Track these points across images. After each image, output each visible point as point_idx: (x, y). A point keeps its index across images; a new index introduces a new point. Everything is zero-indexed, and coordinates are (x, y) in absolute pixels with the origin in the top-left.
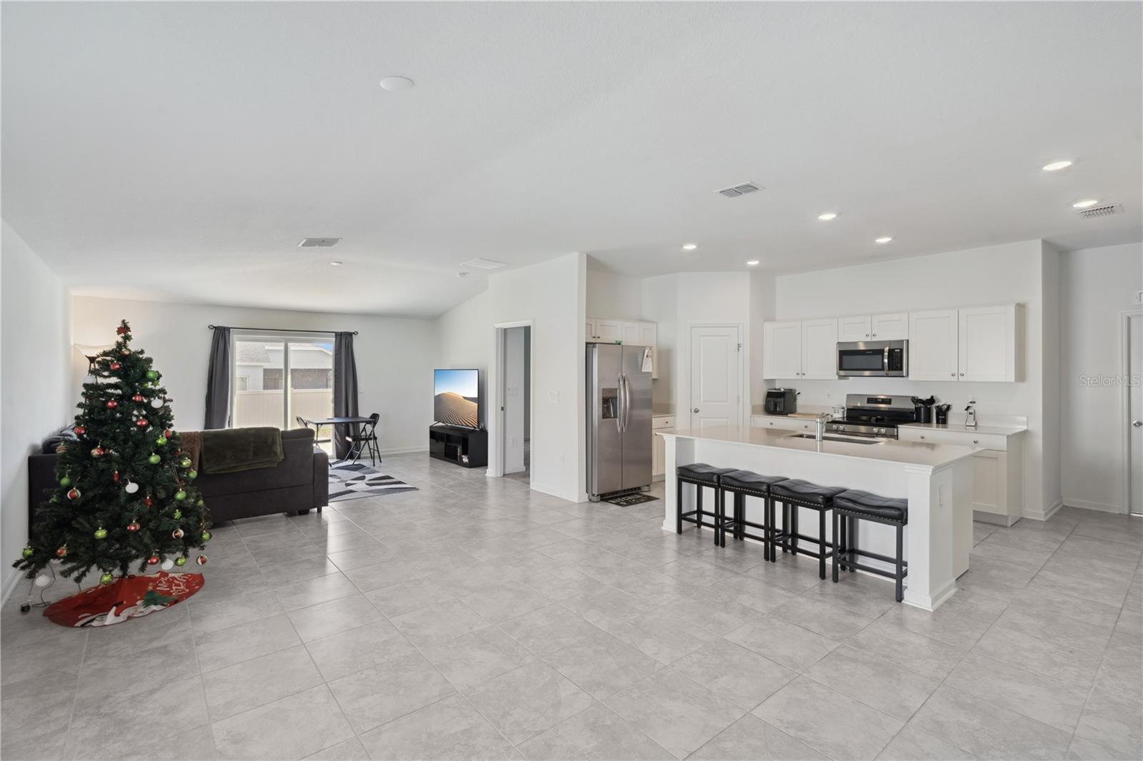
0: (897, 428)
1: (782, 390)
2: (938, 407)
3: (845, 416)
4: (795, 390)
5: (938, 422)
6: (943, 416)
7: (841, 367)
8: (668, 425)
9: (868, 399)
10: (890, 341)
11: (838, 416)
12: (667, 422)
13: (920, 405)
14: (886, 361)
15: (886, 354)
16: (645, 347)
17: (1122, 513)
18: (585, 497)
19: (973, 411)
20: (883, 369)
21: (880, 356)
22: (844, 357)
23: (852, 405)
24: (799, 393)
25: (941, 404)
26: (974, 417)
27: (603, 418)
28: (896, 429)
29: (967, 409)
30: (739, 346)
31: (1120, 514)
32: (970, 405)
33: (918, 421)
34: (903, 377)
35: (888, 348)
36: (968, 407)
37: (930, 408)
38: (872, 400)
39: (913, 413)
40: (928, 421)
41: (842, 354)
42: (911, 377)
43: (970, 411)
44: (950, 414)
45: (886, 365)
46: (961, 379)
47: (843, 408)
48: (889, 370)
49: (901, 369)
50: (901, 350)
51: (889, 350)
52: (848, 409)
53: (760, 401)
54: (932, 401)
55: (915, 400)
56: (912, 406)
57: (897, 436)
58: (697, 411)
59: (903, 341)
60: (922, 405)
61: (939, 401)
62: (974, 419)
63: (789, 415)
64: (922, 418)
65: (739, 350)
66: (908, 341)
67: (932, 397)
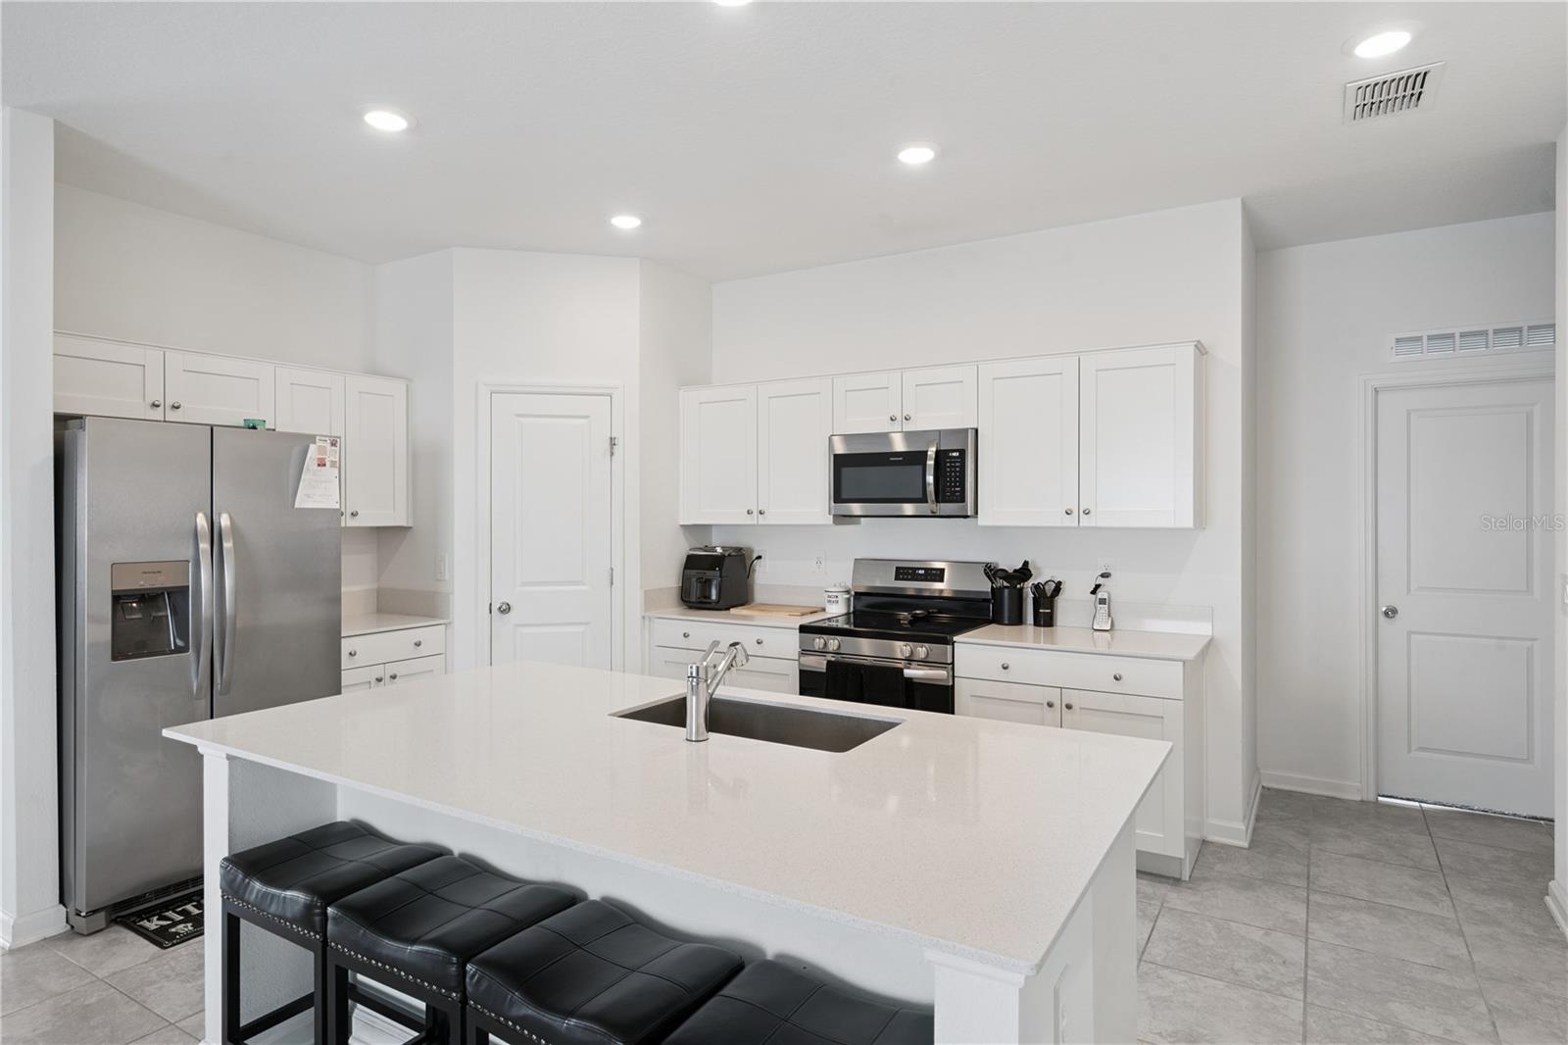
0: (953, 643)
1: (719, 550)
2: (1037, 587)
3: (852, 610)
4: (751, 551)
5: (1037, 623)
6: (1046, 604)
7: (838, 497)
8: (423, 650)
9: (898, 569)
10: (940, 431)
11: (836, 610)
12: (418, 644)
13: (1001, 583)
14: (930, 479)
15: (931, 463)
16: (312, 438)
17: (1365, 799)
18: (54, 919)
19: (1106, 596)
20: (924, 500)
21: (920, 467)
22: (846, 471)
23: (865, 584)
24: (759, 557)
25: (1042, 581)
26: (1109, 608)
27: (114, 658)
28: (949, 647)
29: (1094, 592)
30: (612, 443)
31: (1362, 801)
32: (1101, 581)
33: (997, 619)
34: (966, 517)
35: (934, 449)
36: (1098, 586)
37: (1021, 589)
38: (903, 573)
39: (987, 601)
40: (1018, 620)
41: (840, 462)
42: (983, 519)
43: (1101, 594)
44: (1061, 602)
45: (931, 489)
46: (1085, 521)
47: (848, 592)
48: (937, 500)
49: (962, 499)
50: (963, 452)
51: (938, 453)
52: (856, 593)
53: (670, 577)
54: (1024, 572)
55: (991, 572)
56: (984, 586)
57: (953, 663)
58: (505, 609)
59: (967, 430)
60: (1006, 584)
61: (1040, 574)
62: (1109, 616)
63: (733, 611)
64: (1006, 614)
65: (612, 454)
66: (977, 431)
67: (1026, 563)
